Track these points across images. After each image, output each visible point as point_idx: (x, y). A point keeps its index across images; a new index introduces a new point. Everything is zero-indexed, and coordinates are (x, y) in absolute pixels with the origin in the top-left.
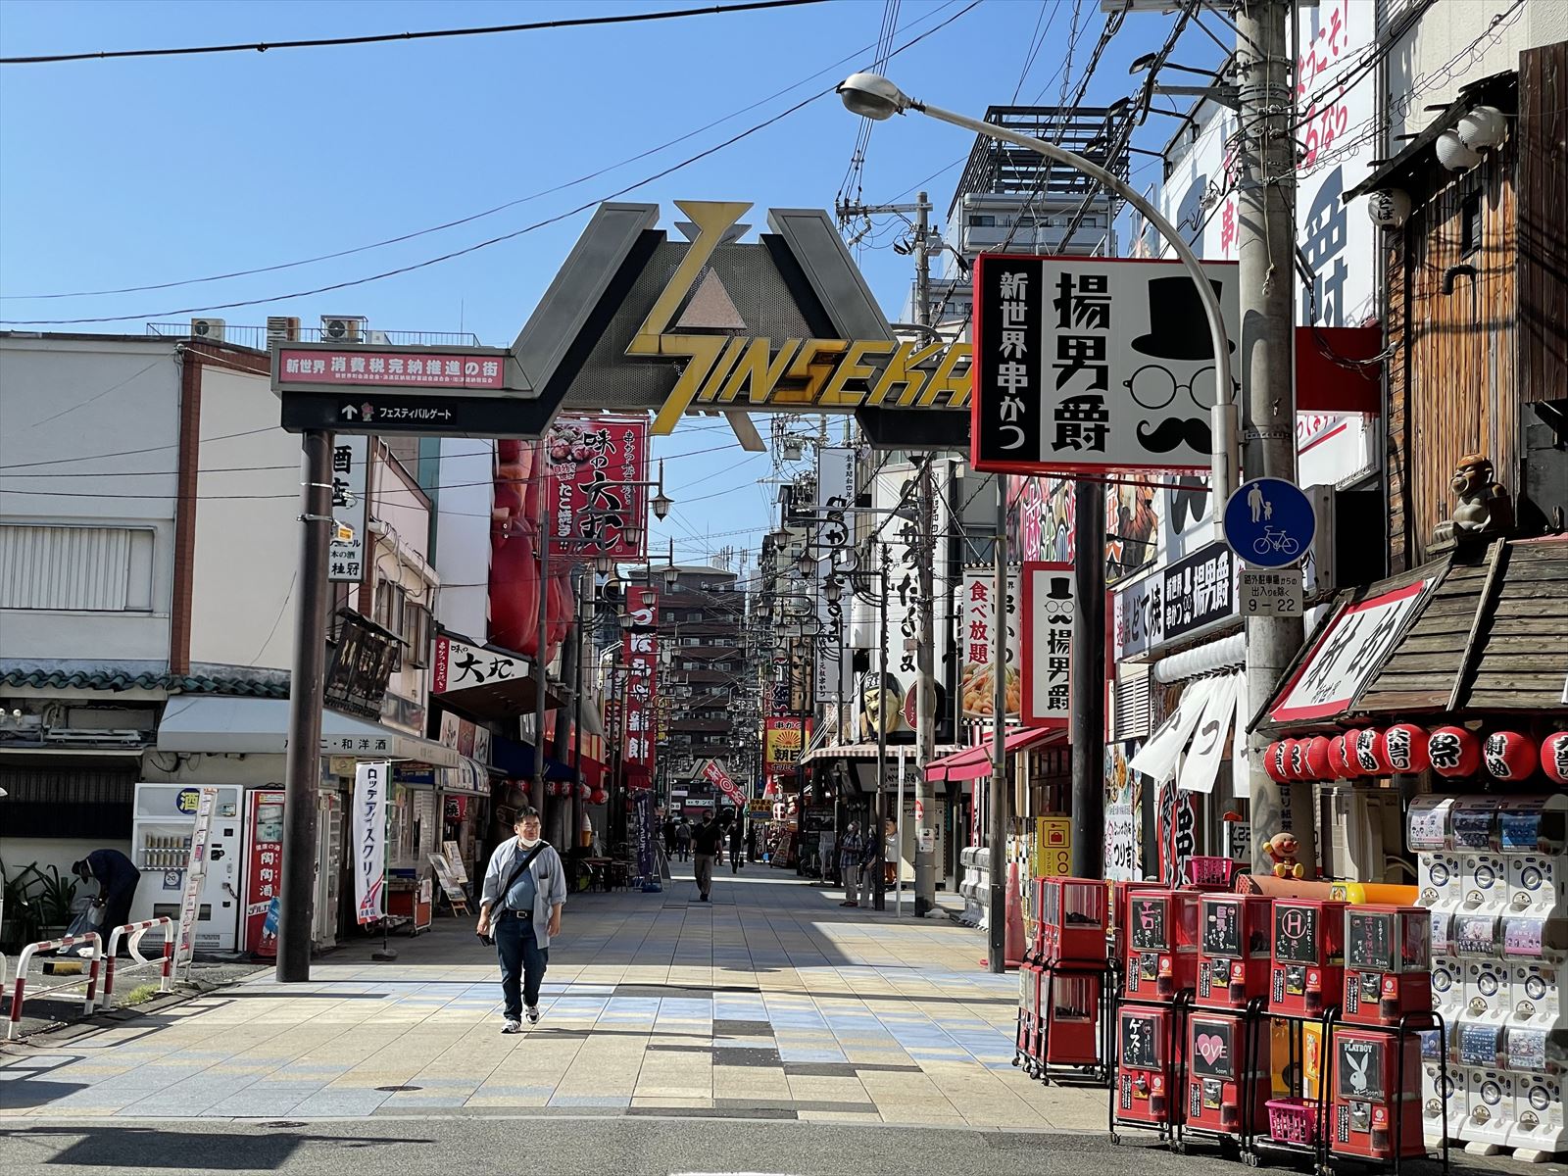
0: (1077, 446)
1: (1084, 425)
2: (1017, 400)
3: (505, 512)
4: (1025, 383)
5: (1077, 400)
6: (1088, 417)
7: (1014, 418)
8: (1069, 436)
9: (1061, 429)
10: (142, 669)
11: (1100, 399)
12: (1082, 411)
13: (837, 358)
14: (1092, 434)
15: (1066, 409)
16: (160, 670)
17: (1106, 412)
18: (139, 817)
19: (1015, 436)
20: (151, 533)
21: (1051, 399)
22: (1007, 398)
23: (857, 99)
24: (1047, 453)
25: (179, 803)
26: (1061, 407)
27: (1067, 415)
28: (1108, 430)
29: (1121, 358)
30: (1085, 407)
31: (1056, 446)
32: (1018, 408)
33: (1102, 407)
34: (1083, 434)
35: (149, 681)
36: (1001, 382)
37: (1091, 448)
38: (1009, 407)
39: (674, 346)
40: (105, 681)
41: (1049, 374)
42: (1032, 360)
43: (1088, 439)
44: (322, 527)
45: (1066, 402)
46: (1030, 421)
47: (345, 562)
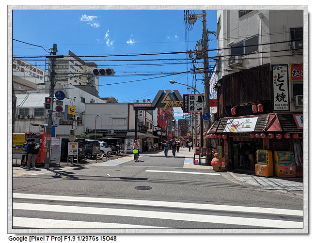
3: (159, 116)
6: (193, 108)
13: (179, 103)
16: (127, 130)
18: (125, 142)
20: (126, 119)
23: (171, 82)
26: (190, 107)
29: (196, 103)
31: (190, 110)
39: (165, 102)
41: (189, 104)
42: (188, 103)
44: (137, 118)
47: (142, 121)
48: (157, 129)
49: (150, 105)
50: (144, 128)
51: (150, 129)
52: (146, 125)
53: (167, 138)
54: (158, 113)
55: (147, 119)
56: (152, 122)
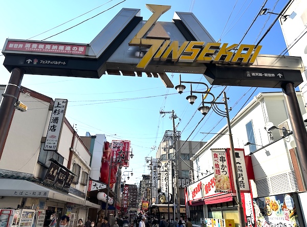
3: (105, 157)
39: (146, 42)
44: (11, 99)
47: (52, 145)
48: (98, 187)
49: (81, 49)
50: (58, 174)
51: (82, 186)
52: (71, 170)
53: (114, 209)
54: (105, 154)
55: (76, 156)
56: (87, 168)
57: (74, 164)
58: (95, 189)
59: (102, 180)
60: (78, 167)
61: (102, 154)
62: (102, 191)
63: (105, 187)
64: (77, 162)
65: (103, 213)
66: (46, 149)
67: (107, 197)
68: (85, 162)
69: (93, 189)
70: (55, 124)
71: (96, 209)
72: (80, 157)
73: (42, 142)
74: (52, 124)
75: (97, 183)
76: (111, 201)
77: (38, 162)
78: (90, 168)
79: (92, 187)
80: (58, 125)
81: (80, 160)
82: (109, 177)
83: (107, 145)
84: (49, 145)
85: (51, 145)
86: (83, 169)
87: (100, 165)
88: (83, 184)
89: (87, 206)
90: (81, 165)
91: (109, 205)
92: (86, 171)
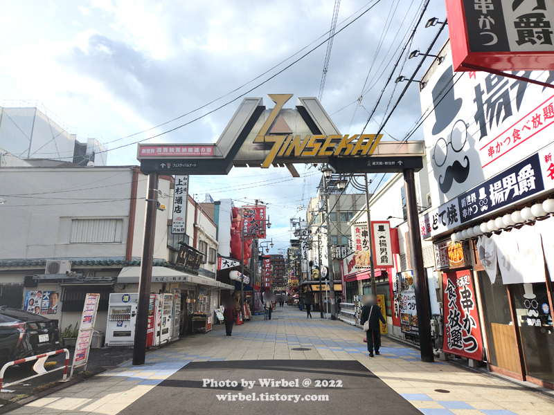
0: (534, 42)
1: (535, 30)
2: (489, 17)
4: (492, 7)
5: (528, 16)
6: (537, 25)
7: (488, 27)
8: (526, 37)
9: (520, 34)
10: (118, 259)
11: (542, 15)
12: (532, 22)
14: (542, 35)
15: (521, 21)
16: (122, 259)
17: (548, 22)
18: (110, 304)
19: (492, 39)
20: (121, 220)
21: (510, 17)
22: (482, 17)
24: (514, 47)
25: (123, 299)
26: (518, 20)
27: (523, 25)
28: (552, 32)
30: (534, 20)
31: (520, 42)
32: (490, 22)
33: (545, 20)
34: (536, 35)
35: (119, 263)
36: (476, 7)
37: (542, 43)
38: (484, 21)
39: (269, 139)
40: (106, 263)
43: (539, 38)
44: (154, 203)
45: (521, 18)
46: (500, 28)
47: (180, 228)
48: (230, 264)
49: (209, 150)
50: (187, 256)
51: (210, 265)
52: (197, 249)
53: (252, 289)
54: (233, 223)
55: (202, 232)
56: (214, 243)
57: (200, 241)
58: (226, 267)
59: (233, 256)
60: (204, 244)
61: (230, 224)
62: (234, 269)
63: (238, 264)
64: (203, 238)
65: (239, 295)
66: (174, 232)
67: (242, 276)
68: (211, 237)
69: (223, 267)
70: (180, 205)
71: (228, 291)
72: (206, 232)
73: (168, 226)
74: (176, 205)
75: (228, 260)
76: (246, 280)
77: (168, 246)
78: (217, 243)
79: (222, 265)
80: (183, 206)
81: (206, 236)
82: (242, 251)
83: (235, 212)
84: (177, 228)
85: (178, 228)
86: (210, 245)
87: (229, 238)
88: (211, 263)
89: (219, 288)
90: (207, 241)
91: (244, 284)
92: (214, 247)
